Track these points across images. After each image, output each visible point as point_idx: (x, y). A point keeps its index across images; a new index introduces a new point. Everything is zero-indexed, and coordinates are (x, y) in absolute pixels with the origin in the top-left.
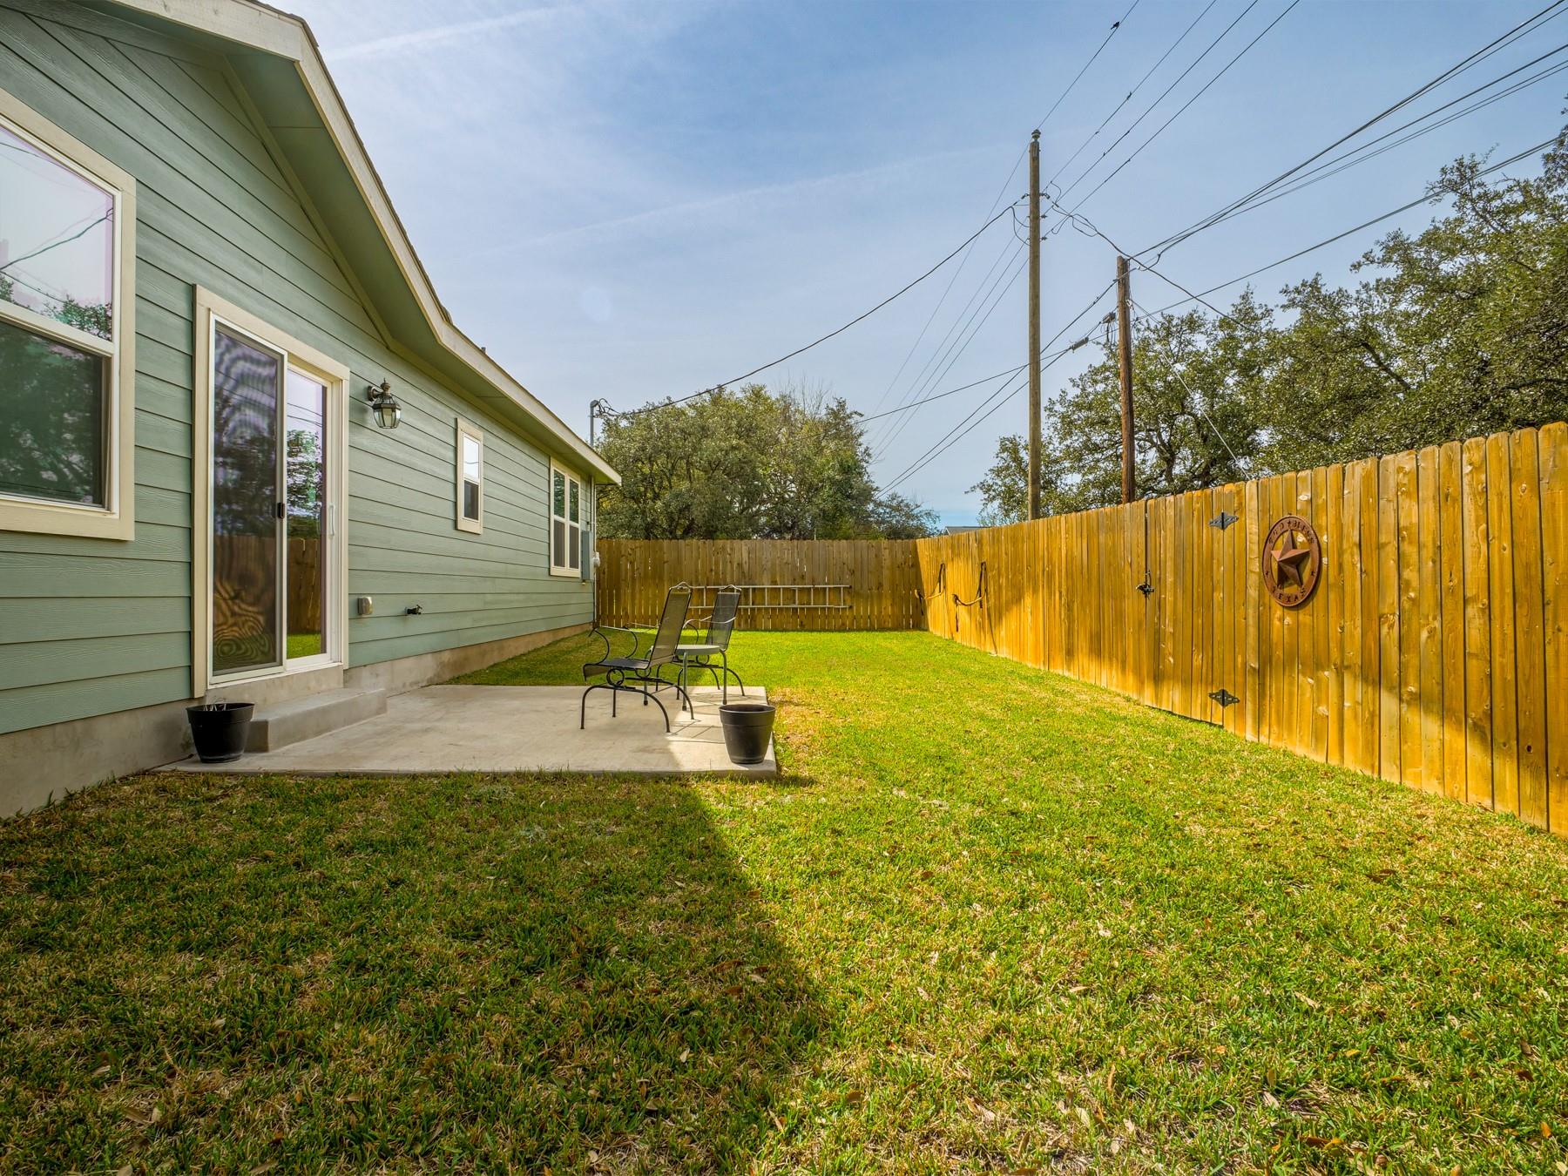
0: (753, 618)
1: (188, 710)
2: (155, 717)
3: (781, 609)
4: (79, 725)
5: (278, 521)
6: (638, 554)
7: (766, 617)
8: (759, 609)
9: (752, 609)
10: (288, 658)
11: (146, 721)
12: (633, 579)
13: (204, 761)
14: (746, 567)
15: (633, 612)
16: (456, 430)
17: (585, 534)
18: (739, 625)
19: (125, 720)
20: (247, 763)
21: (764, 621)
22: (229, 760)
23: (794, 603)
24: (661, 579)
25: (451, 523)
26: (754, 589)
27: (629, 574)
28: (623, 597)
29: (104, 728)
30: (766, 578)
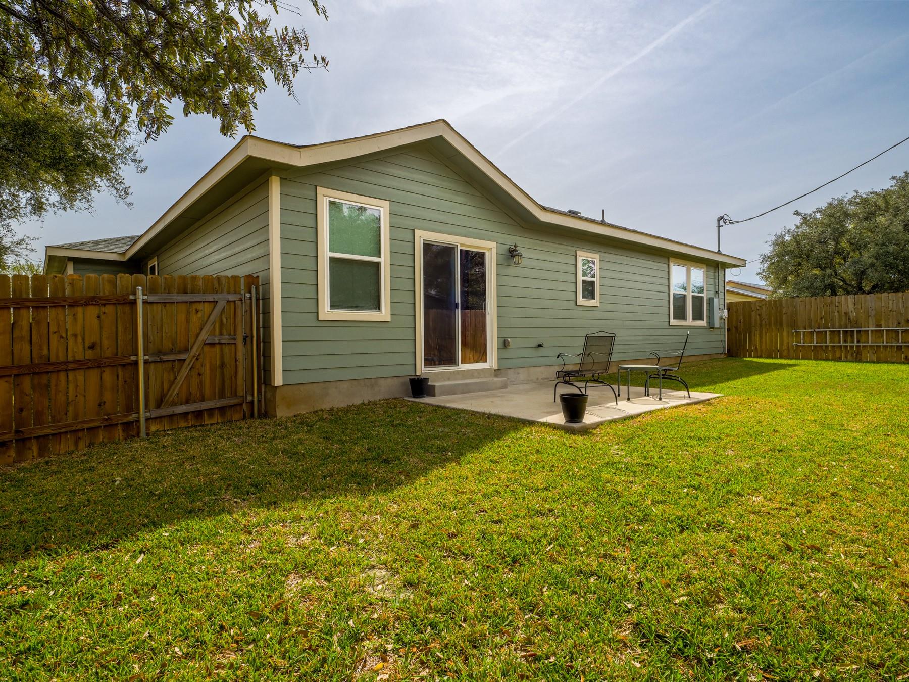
0: (858, 352)
1: (410, 379)
2: (401, 380)
3: (886, 347)
4: (373, 380)
5: (456, 310)
6: (764, 309)
7: (870, 352)
8: (864, 346)
9: (858, 346)
10: (462, 363)
11: (397, 381)
12: (761, 325)
13: (414, 397)
14: (852, 315)
15: (761, 347)
16: (576, 256)
17: (710, 301)
18: (846, 357)
19: (390, 380)
20: (427, 400)
21: (867, 355)
22: (421, 397)
23: (898, 341)
24: (781, 324)
25: (574, 303)
26: (859, 332)
27: (758, 322)
28: (753, 338)
29: (382, 382)
30: (871, 321)
